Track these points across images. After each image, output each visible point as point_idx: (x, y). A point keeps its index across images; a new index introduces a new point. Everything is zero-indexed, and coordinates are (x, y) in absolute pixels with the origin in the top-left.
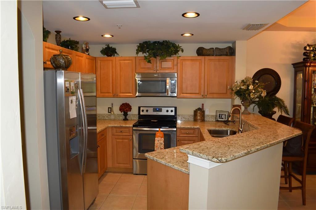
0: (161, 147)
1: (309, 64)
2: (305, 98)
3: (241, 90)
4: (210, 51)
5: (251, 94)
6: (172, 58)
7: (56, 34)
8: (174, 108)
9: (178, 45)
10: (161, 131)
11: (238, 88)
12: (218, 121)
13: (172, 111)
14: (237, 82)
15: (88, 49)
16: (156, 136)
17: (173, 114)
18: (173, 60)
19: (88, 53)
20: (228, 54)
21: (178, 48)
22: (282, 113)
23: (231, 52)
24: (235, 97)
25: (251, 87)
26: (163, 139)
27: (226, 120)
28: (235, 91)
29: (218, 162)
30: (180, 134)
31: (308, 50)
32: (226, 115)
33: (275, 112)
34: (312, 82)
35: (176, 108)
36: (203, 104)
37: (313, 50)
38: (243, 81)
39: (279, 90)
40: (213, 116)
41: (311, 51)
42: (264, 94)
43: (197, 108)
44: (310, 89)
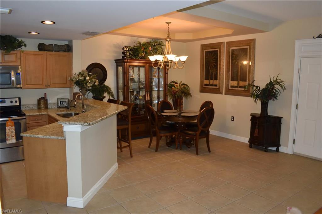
0: (12, 135)
1: (126, 61)
2: (125, 86)
3: (80, 81)
4: (50, 47)
5: (88, 84)
6: (15, 52)
8: (18, 99)
9: (22, 40)
10: (11, 120)
11: (77, 79)
12: (59, 107)
13: (16, 102)
14: (75, 74)
16: (7, 125)
17: (18, 104)
18: (17, 54)
20: (67, 51)
21: (21, 43)
22: (110, 97)
23: (68, 49)
24: (74, 87)
25: (88, 78)
26: (14, 127)
27: (67, 106)
28: (74, 82)
29: (88, 125)
30: (29, 122)
31: (125, 50)
32: (66, 101)
33: (105, 97)
34: (129, 74)
35: (20, 99)
36: (45, 94)
37: (128, 50)
38: (80, 73)
39: (106, 80)
40: (55, 103)
41: (127, 51)
42: (97, 83)
43: (40, 98)
44: (128, 78)
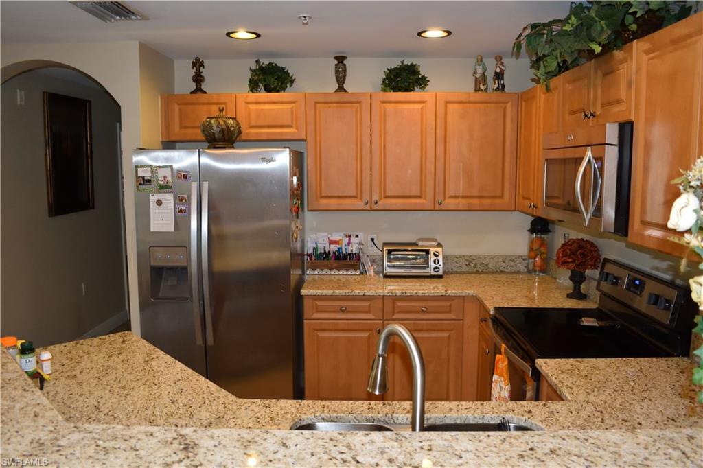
7: (337, 62)
15: (502, 73)
18: (627, 60)
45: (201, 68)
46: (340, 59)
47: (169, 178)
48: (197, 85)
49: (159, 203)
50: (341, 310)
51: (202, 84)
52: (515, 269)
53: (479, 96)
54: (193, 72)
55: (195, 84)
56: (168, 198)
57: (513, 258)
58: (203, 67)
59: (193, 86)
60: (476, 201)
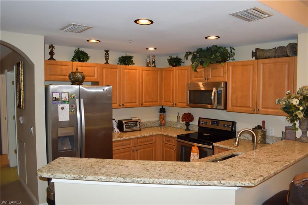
7: (105, 53)
10: (197, 146)
13: (228, 126)
15: (155, 61)
16: (192, 151)
17: (230, 129)
19: (154, 65)
26: (199, 155)
36: (264, 122)
40: (278, 138)
43: (256, 126)
45: (53, 49)
46: (107, 52)
47: (67, 98)
48: (51, 56)
49: (63, 108)
50: (122, 145)
51: (53, 56)
52: (155, 125)
53: (147, 68)
54: (49, 50)
55: (50, 56)
56: (67, 106)
57: (155, 122)
58: (54, 49)
59: (49, 57)
60: (151, 103)
